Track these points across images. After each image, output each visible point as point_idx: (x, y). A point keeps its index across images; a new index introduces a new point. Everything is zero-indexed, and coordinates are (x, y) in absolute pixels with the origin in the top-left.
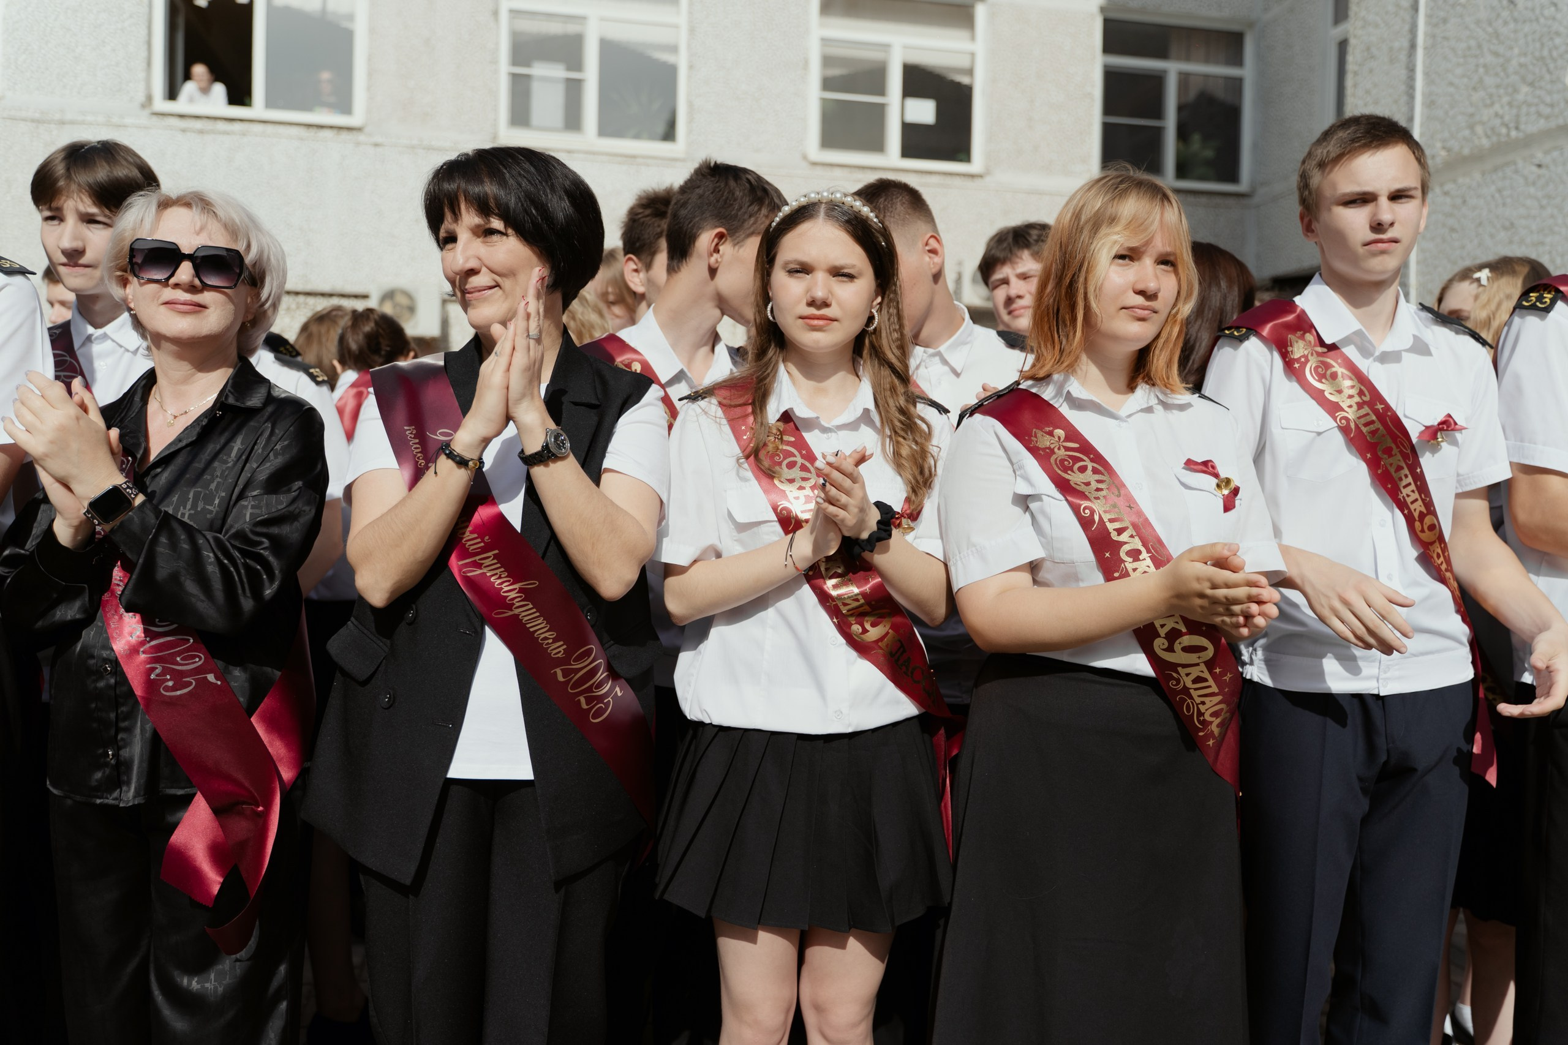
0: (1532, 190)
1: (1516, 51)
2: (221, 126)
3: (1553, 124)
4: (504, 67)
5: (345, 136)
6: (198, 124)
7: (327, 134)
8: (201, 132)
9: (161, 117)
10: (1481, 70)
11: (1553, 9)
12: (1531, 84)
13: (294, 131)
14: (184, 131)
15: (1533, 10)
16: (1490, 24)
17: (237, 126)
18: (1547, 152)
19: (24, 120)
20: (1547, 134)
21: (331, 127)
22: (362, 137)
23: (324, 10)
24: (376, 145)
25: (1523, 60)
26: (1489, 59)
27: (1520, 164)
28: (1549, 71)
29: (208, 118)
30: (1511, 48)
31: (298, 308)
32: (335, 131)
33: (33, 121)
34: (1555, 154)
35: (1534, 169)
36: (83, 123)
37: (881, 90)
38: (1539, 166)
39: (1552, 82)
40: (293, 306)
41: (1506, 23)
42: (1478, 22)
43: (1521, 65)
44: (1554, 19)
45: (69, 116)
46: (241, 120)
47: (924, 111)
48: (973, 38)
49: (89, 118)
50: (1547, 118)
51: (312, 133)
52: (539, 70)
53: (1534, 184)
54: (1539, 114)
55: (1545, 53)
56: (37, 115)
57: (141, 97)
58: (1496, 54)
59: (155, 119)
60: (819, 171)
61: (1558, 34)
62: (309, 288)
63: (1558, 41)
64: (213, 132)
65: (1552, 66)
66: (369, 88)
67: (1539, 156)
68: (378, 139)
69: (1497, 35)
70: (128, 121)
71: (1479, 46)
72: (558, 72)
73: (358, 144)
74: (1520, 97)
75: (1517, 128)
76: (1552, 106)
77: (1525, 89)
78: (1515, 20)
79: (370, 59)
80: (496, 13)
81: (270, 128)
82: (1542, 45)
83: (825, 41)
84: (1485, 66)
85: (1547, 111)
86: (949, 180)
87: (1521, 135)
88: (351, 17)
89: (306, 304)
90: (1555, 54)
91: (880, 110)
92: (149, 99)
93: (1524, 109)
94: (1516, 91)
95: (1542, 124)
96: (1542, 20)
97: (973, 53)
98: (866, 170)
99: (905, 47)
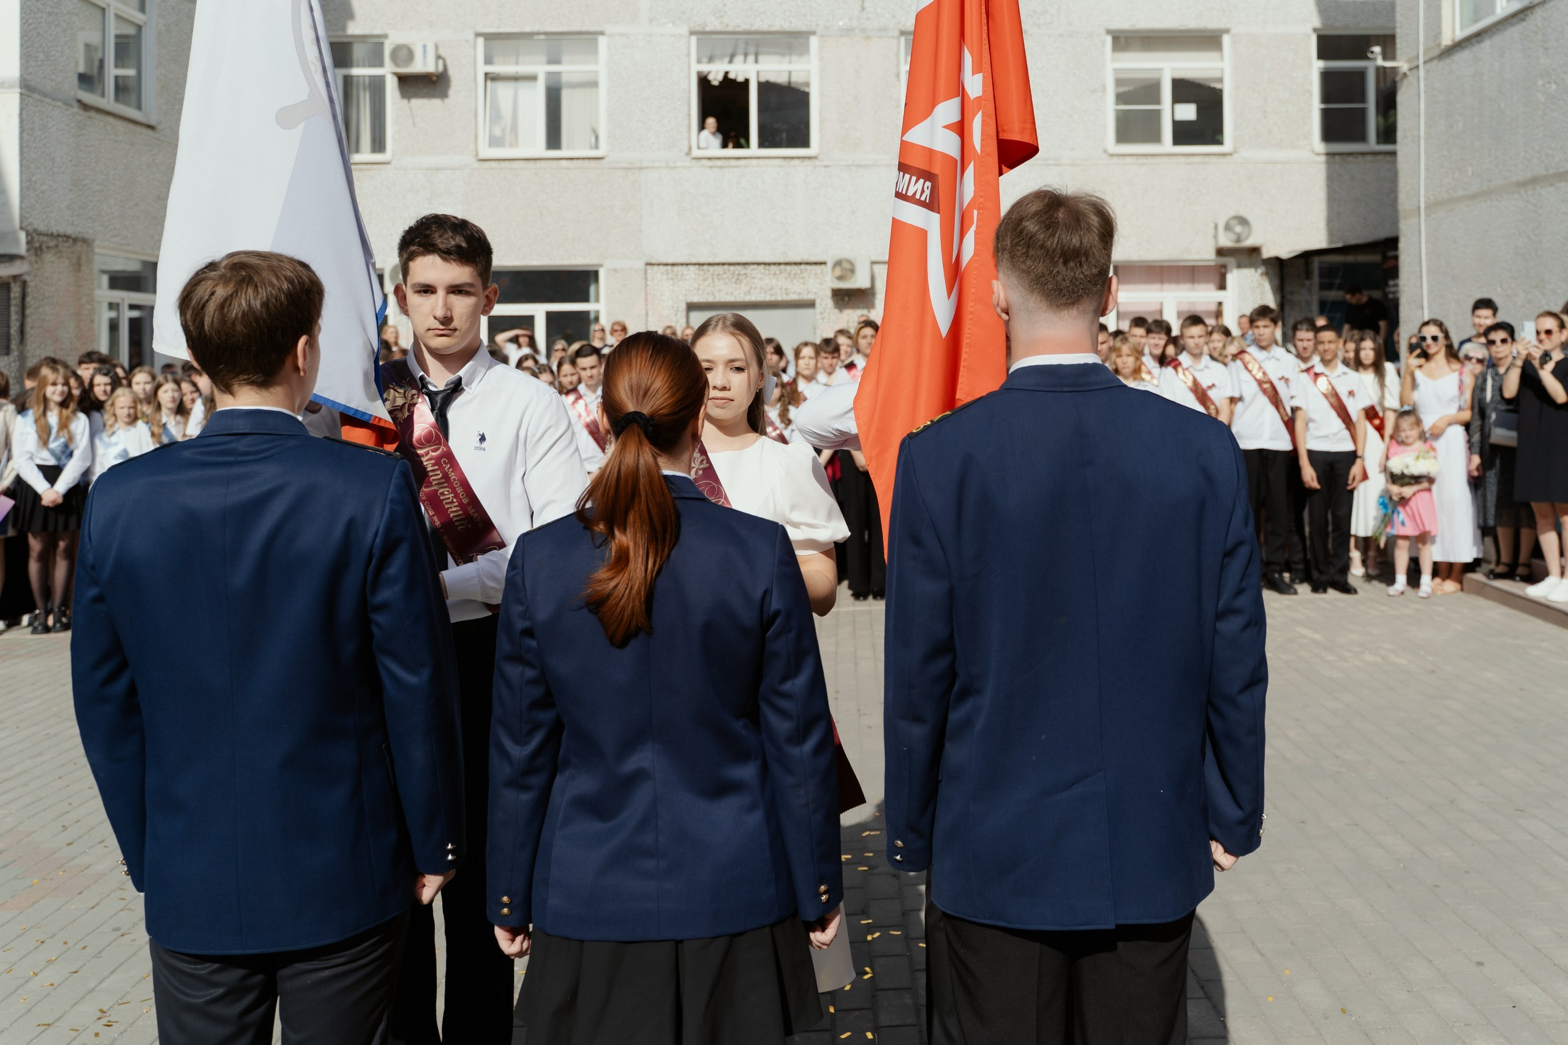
2: (733, 162)
5: (807, 162)
6: (719, 163)
7: (796, 162)
8: (721, 167)
9: (697, 160)
13: (776, 162)
14: (711, 167)
17: (742, 162)
19: (619, 168)
21: (798, 158)
22: (817, 162)
23: (790, 82)
24: (826, 166)
29: (725, 158)
31: (781, 273)
32: (801, 160)
33: (625, 168)
36: (652, 167)
37: (1158, 101)
40: (778, 272)
45: (645, 164)
46: (745, 158)
47: (1188, 112)
48: (1222, 59)
49: (656, 164)
51: (787, 162)
56: (627, 166)
57: (686, 149)
59: (694, 161)
60: (1115, 160)
62: (787, 260)
66: (820, 131)
68: (828, 163)
70: (679, 164)
73: (815, 167)
79: (820, 112)
81: (762, 162)
83: (1115, 70)
86: (1207, 159)
88: (807, 84)
89: (786, 270)
91: (1158, 113)
92: (690, 148)
97: (1222, 69)
98: (1148, 157)
99: (1173, 69)
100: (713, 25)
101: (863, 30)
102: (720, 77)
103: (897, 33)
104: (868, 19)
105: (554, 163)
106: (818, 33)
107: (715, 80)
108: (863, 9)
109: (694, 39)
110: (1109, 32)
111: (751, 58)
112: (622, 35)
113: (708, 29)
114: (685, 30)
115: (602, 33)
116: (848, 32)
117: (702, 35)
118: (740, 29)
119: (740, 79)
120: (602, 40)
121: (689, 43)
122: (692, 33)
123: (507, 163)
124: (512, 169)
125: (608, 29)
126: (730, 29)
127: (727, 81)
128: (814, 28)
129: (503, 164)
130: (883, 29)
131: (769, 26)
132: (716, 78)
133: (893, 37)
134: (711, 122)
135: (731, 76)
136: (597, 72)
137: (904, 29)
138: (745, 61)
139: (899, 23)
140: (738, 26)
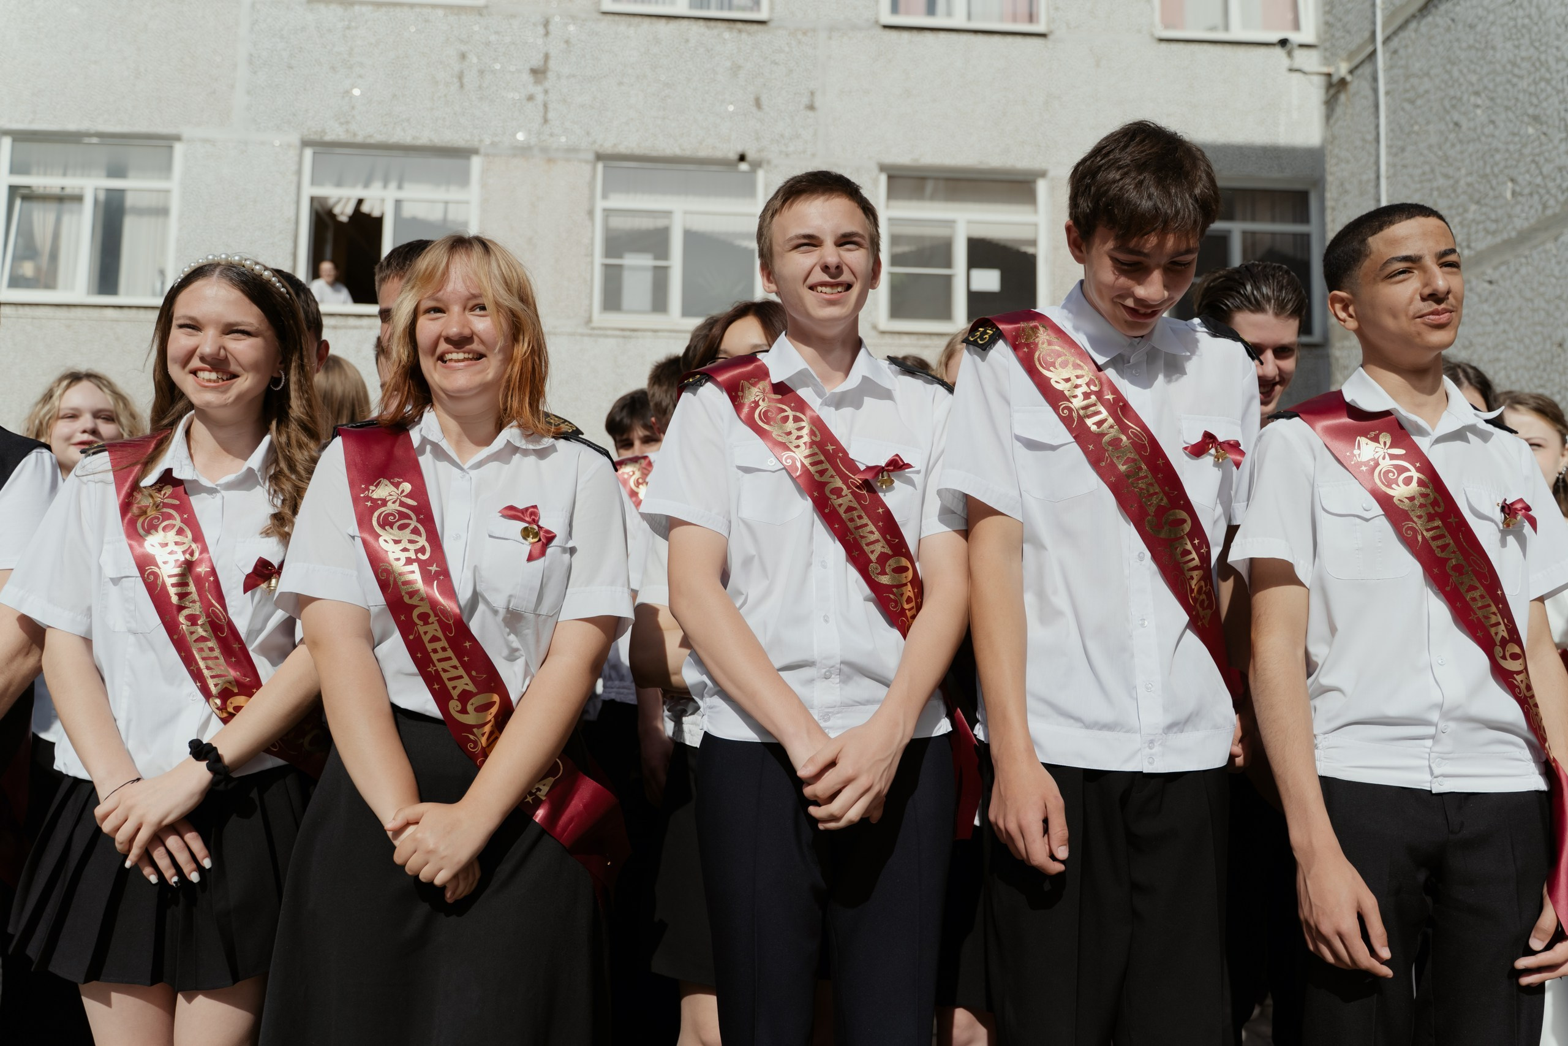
0: (1485, 307)
1: (1463, 171)
2: (352, 321)
3: (1498, 239)
4: (599, 259)
10: (1435, 193)
11: (1491, 126)
12: (1478, 203)
15: (1475, 129)
16: (1440, 148)
17: (363, 322)
18: (1496, 268)
20: (1495, 250)
23: (445, 220)
25: (1469, 179)
26: (1441, 181)
27: (1474, 283)
28: (1492, 188)
29: (341, 315)
30: (1459, 169)
34: (1503, 269)
35: (1486, 285)
37: (948, 264)
38: (1490, 282)
39: (1496, 198)
41: (1453, 145)
42: (1430, 147)
43: (1469, 185)
44: (1493, 136)
46: (367, 316)
47: (989, 280)
48: (1036, 211)
50: (1494, 233)
52: (630, 260)
53: (1486, 300)
54: (1487, 232)
55: (1488, 170)
58: (1447, 176)
60: (888, 339)
61: (1497, 150)
63: (1498, 157)
64: (345, 327)
65: (1494, 182)
67: (1490, 273)
69: (1446, 158)
71: (1432, 171)
72: (646, 261)
74: (1470, 216)
75: (1469, 247)
76: (1496, 221)
77: (1473, 207)
78: (1461, 142)
80: (591, 213)
82: (1485, 163)
83: (891, 220)
84: (1438, 189)
85: (1492, 227)
87: (1472, 253)
90: (1496, 170)
91: (948, 280)
93: (1474, 228)
94: (1466, 211)
95: (1490, 241)
96: (1483, 139)
97: (1036, 225)
98: (933, 337)
99: (969, 222)
100: (335, 132)
101: (544, 150)
102: (349, 210)
103: (591, 156)
104: (551, 135)
105: (95, 313)
106: (482, 150)
107: (342, 213)
108: (546, 121)
109: (308, 153)
110: (883, 168)
111: (393, 185)
112: (205, 141)
113: (328, 138)
114: (295, 138)
115: (178, 138)
116: (523, 151)
117: (322, 147)
118: (372, 141)
119: (376, 213)
120: (179, 148)
121: (301, 156)
122: (305, 143)
123: (27, 309)
124: (33, 318)
125: (186, 131)
126: (359, 139)
127: (359, 216)
128: (475, 143)
129: (22, 311)
130: (572, 150)
131: (413, 139)
132: (344, 212)
133: (586, 162)
134: (327, 267)
135: (365, 208)
136: (167, 191)
137: (601, 151)
138: (385, 186)
139: (595, 142)
140: (371, 136)
